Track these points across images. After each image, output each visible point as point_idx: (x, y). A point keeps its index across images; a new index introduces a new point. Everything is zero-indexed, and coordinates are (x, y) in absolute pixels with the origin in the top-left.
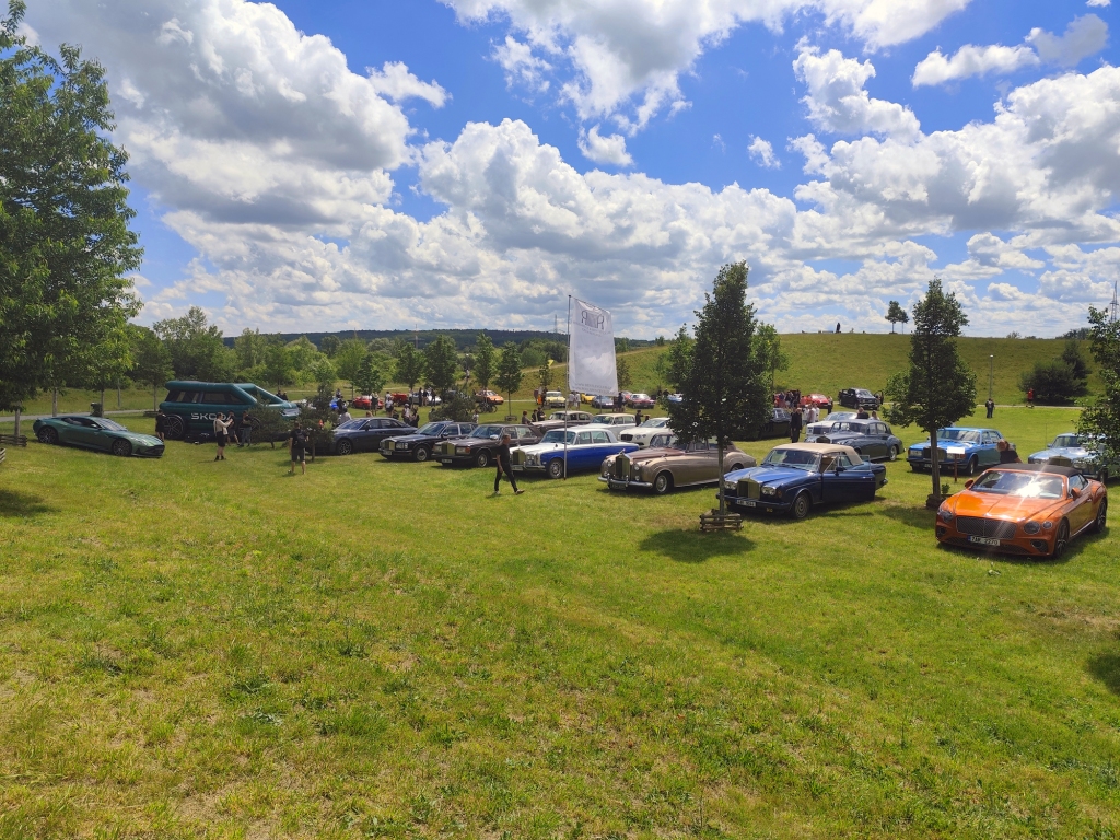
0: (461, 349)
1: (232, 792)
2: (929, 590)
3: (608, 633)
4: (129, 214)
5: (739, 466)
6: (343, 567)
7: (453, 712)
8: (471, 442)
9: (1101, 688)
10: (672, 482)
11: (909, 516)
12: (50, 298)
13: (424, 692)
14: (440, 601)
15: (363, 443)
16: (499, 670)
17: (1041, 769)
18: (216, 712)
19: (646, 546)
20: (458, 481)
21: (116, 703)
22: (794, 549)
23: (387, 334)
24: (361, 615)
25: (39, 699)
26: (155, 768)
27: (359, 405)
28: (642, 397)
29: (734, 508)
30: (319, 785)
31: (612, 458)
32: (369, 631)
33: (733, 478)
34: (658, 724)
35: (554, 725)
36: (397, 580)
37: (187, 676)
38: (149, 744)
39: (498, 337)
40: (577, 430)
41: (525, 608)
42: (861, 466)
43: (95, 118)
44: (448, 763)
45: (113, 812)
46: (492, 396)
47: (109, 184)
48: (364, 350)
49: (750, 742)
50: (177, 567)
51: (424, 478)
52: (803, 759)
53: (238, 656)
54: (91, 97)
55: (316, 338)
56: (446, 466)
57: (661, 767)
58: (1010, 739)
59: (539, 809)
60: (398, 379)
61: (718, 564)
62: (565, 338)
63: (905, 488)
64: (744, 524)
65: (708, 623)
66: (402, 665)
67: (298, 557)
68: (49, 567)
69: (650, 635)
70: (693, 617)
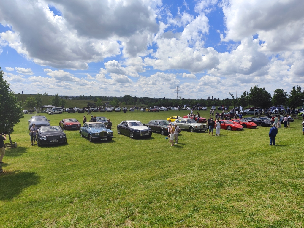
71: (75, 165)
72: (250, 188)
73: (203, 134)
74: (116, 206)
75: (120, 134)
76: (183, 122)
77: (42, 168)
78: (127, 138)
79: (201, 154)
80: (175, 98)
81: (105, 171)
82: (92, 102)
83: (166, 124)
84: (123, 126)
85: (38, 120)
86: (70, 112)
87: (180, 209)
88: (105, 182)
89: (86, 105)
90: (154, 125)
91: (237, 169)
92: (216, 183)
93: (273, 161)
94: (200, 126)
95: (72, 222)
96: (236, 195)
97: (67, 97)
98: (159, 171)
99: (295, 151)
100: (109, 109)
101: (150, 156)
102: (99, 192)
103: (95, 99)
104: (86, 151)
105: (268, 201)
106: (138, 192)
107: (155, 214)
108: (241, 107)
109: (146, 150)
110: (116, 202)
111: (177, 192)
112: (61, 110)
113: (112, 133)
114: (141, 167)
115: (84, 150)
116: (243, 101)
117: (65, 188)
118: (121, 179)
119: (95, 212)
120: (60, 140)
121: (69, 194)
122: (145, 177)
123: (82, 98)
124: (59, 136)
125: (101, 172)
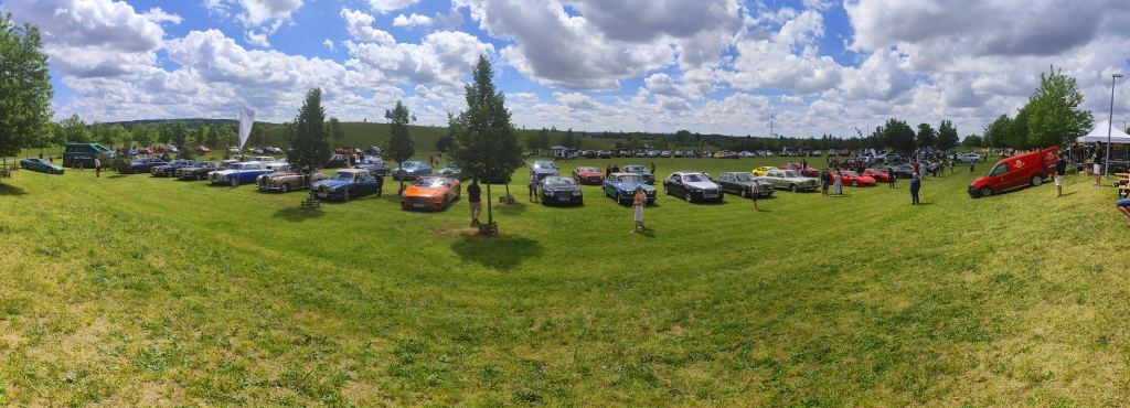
0: (190, 127)
1: (89, 305)
2: (397, 227)
3: (256, 254)
4: (49, 78)
5: (320, 179)
6: (135, 221)
7: (181, 285)
8: (193, 169)
9: (455, 254)
10: (289, 187)
11: (391, 198)
12: (24, 113)
13: (169, 275)
14: (177, 238)
15: (144, 169)
16: (204, 268)
17: (432, 287)
18: (83, 275)
19: (275, 216)
20: (186, 187)
21: (48, 266)
22: (342, 214)
23: (154, 121)
24: (143, 242)
25: (22, 261)
26: (60, 291)
27: (142, 153)
28: (277, 149)
29: (317, 198)
30: (123, 307)
31: (261, 177)
32: (145, 249)
33: (317, 185)
34: (276, 290)
35: (228, 291)
36: (158, 228)
37: (73, 260)
38: (59, 283)
39: (207, 122)
40: (244, 164)
41: (217, 243)
42: (371, 179)
43: (37, 45)
44: (178, 305)
45: (46, 304)
46: (203, 148)
47: (41, 68)
48: (144, 128)
49: (317, 295)
50: (69, 217)
51: (170, 184)
52: (340, 299)
53: (91, 254)
54: (35, 37)
55: (123, 124)
56: (181, 180)
57: (276, 307)
58: (423, 279)
59: (219, 324)
60: (159, 141)
61: (309, 222)
62: (238, 122)
63: (390, 187)
64: (321, 205)
65: (303, 248)
66: (159, 264)
67: (115, 216)
68: (26, 214)
69: (276, 254)
70: (297, 246)
71: (594, 238)
72: (877, 271)
73: (812, 195)
74: (657, 304)
75: (669, 194)
76: (779, 175)
77: (547, 236)
78: (679, 202)
79: (808, 227)
80: (768, 136)
81: (642, 251)
82: (624, 142)
83: (748, 180)
84: (674, 181)
85: (543, 167)
86: (588, 156)
87: (764, 312)
88: (641, 269)
89: (613, 146)
90: (727, 181)
91: (862, 246)
92: (827, 270)
93: (914, 228)
94: (808, 182)
95: (589, 317)
96: (857, 283)
97: (584, 134)
98: (733, 256)
99: (942, 210)
100: (651, 153)
101: (719, 232)
102: (631, 282)
103: (629, 136)
104: (613, 218)
105: (900, 284)
106: (696, 287)
107: (722, 319)
108: (873, 151)
109: (713, 221)
110: (658, 298)
111: (761, 287)
112: (576, 154)
113: (655, 192)
114: (702, 249)
115: (608, 216)
116: (876, 142)
117: (579, 270)
118: (668, 266)
119: (624, 309)
120: (573, 198)
121: (584, 279)
122: (709, 264)
123: (607, 135)
124: (572, 192)
125: (635, 252)
